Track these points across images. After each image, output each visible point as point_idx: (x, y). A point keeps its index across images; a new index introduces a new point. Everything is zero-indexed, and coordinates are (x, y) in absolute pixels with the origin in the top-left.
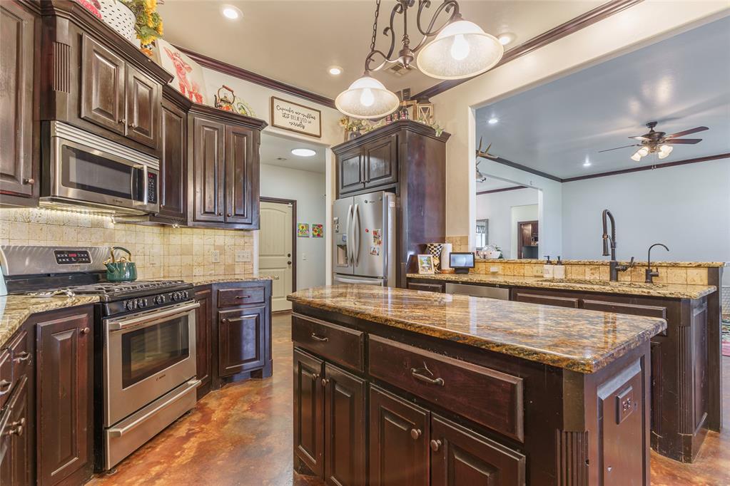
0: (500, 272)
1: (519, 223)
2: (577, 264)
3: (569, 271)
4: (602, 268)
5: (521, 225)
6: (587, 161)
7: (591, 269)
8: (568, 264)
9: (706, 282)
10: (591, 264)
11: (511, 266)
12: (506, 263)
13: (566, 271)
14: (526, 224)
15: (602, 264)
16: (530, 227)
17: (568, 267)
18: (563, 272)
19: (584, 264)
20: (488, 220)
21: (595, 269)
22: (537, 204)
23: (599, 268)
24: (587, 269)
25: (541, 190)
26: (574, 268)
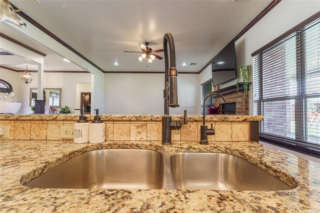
0: (7, 135)
1: (81, 93)
2: (121, 120)
3: (110, 130)
4: (150, 125)
5: (83, 94)
6: (116, 62)
7: (138, 127)
8: (109, 120)
9: (247, 137)
10: (138, 119)
11: (26, 125)
12: (17, 120)
13: (106, 131)
14: (86, 94)
15: (151, 120)
16: (88, 96)
17: (109, 124)
18: (102, 133)
19: (130, 121)
20: (61, 89)
21: (142, 126)
22: (91, 83)
23: (146, 125)
24: (133, 127)
25: (93, 74)
26: (117, 125)
